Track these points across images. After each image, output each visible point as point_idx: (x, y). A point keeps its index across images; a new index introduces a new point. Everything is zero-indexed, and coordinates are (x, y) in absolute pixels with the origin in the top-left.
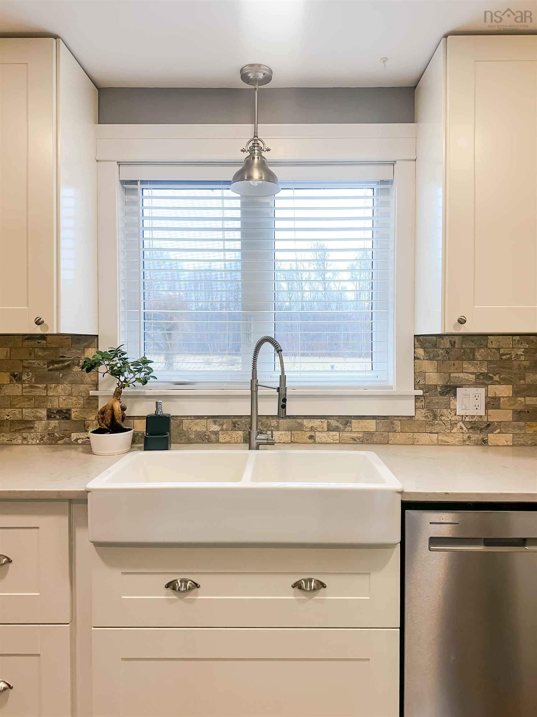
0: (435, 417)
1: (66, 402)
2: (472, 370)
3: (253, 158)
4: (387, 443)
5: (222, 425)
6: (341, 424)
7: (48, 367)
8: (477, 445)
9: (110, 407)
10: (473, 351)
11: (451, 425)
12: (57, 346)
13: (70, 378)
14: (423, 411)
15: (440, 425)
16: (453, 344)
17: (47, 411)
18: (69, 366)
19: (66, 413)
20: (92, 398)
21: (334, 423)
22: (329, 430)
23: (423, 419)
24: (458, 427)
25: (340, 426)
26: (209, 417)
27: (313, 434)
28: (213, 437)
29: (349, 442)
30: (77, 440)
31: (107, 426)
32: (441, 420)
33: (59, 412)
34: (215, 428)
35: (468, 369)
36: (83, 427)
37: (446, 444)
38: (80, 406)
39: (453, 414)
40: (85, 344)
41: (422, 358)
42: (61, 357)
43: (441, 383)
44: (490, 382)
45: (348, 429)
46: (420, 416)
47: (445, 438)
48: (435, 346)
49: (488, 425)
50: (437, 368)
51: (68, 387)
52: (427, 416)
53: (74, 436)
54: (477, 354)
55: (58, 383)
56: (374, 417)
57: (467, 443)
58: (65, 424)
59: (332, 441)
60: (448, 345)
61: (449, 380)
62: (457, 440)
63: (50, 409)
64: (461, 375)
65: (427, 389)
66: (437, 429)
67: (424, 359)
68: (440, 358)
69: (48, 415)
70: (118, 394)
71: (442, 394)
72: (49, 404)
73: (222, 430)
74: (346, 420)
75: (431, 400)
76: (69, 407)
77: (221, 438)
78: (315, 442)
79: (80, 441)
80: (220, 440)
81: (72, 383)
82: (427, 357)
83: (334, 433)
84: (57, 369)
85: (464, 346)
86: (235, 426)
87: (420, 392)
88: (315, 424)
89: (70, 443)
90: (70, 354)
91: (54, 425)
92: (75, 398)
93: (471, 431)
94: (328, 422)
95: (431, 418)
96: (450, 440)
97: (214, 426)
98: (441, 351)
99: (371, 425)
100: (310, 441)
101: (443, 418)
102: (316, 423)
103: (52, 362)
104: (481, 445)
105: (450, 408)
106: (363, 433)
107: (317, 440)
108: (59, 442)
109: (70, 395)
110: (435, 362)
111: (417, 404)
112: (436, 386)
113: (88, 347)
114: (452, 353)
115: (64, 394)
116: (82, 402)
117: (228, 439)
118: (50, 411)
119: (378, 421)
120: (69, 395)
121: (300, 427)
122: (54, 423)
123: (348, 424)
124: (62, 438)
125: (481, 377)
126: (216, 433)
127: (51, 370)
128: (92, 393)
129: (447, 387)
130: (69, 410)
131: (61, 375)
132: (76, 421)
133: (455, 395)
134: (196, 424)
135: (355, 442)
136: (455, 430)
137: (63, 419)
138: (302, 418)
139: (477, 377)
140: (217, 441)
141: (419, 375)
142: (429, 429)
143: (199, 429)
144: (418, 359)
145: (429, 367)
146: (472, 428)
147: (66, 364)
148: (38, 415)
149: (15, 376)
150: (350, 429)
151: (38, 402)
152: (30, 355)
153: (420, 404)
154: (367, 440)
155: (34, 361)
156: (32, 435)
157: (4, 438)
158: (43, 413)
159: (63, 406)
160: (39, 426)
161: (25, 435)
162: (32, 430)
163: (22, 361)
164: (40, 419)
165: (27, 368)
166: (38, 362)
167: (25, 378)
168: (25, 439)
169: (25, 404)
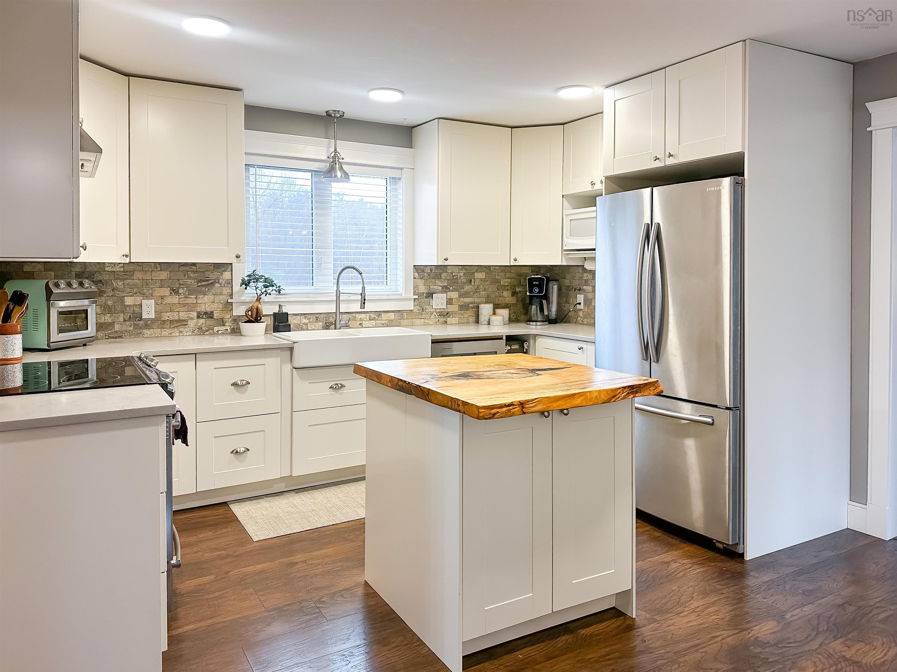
0: (423, 310)
1: (210, 307)
2: (440, 284)
3: (335, 164)
4: (400, 325)
5: (310, 319)
6: (376, 316)
7: (197, 284)
8: (442, 324)
10: (440, 274)
11: (430, 314)
12: (204, 270)
13: (213, 291)
14: (417, 307)
15: (425, 314)
16: (431, 270)
18: (212, 283)
19: (210, 314)
21: (373, 316)
22: (370, 320)
23: (417, 311)
24: (434, 315)
25: (376, 317)
26: (302, 314)
27: (361, 323)
28: (304, 327)
29: (380, 326)
30: (218, 331)
32: (425, 311)
33: (206, 313)
34: (306, 321)
35: (438, 284)
36: (222, 323)
37: (428, 324)
38: (220, 309)
39: (431, 308)
40: (223, 269)
42: (207, 277)
43: (426, 292)
44: (448, 291)
47: (427, 321)
48: (423, 271)
49: (447, 313)
50: (424, 283)
51: (212, 297)
52: (419, 310)
53: (216, 329)
54: (442, 276)
55: (205, 294)
56: (393, 311)
57: (438, 323)
58: (210, 322)
59: (371, 326)
60: (429, 271)
61: (430, 290)
62: (433, 322)
63: (198, 312)
64: (435, 287)
65: (420, 295)
66: (424, 316)
67: (418, 279)
68: (425, 278)
69: (197, 316)
71: (426, 297)
72: (198, 308)
73: (310, 322)
74: (379, 313)
75: (421, 301)
76: (212, 310)
78: (362, 327)
79: (220, 332)
80: (309, 328)
81: (214, 295)
82: (420, 278)
83: (373, 321)
84: (204, 286)
85: (436, 272)
86: (317, 320)
87: (417, 297)
88: (363, 316)
89: (213, 334)
90: (213, 276)
91: (202, 322)
92: (216, 304)
93: (439, 316)
94: (369, 315)
95: (421, 311)
96: (430, 322)
98: (426, 274)
99: (392, 316)
100: (360, 326)
101: (427, 310)
103: (201, 281)
104: (444, 324)
105: (430, 305)
106: (387, 321)
107: (364, 326)
108: (206, 333)
109: (214, 302)
110: (423, 280)
111: (414, 303)
112: (423, 293)
113: (225, 271)
114: (431, 275)
115: (209, 302)
116: (221, 307)
117: (313, 327)
118: (198, 313)
119: (395, 313)
120: (212, 302)
121: (355, 319)
122: (202, 321)
123: (380, 316)
124: (208, 331)
125: (444, 288)
126: (306, 324)
127: (200, 286)
128: (230, 301)
129: (429, 293)
130: (212, 312)
131: (207, 289)
132: (217, 319)
133: (432, 298)
134: (294, 319)
135: (383, 326)
136: (432, 317)
137: (208, 318)
138: (355, 313)
139: (442, 288)
140: (307, 329)
141: (416, 287)
142: (420, 317)
143: (296, 322)
144: (415, 278)
145: (420, 282)
146: (440, 315)
147: (210, 282)
148: (191, 316)
149: (174, 291)
150: (380, 318)
151: (190, 307)
152: (185, 276)
153: (416, 303)
154: (390, 324)
155: (187, 280)
156: (186, 329)
157: (166, 332)
158: (195, 314)
159: (208, 310)
160: (192, 324)
161: (181, 330)
162: (187, 326)
163: (179, 280)
164: (192, 319)
165: (183, 285)
166: (190, 281)
167: (181, 291)
168: (181, 332)
169: (182, 309)
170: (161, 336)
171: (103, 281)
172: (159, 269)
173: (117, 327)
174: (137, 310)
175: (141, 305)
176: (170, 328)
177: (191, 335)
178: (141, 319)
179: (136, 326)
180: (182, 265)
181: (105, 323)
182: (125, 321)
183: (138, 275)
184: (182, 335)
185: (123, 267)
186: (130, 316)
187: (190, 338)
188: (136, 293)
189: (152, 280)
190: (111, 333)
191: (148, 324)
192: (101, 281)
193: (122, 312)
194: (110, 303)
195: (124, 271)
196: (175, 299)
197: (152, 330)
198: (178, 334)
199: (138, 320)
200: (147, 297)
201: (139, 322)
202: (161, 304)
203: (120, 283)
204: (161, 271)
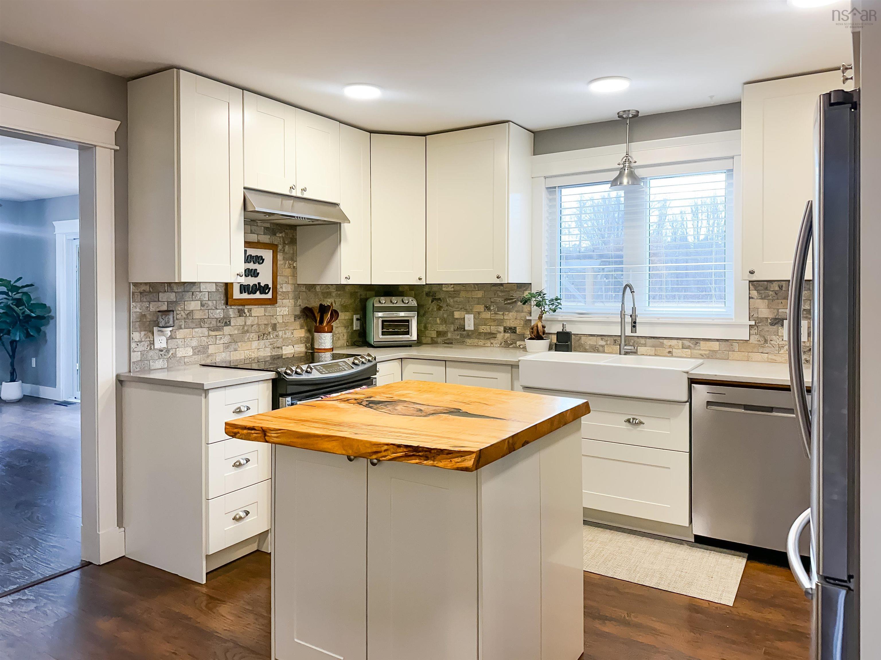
0: (766, 341)
1: (514, 323)
3: (625, 170)
4: (728, 359)
5: (607, 341)
7: (504, 302)
9: (536, 325)
11: (779, 347)
12: (509, 290)
13: (516, 309)
14: (757, 337)
15: (770, 347)
16: (781, 287)
17: (504, 328)
18: (515, 302)
19: (514, 329)
20: (528, 321)
21: (687, 343)
22: (683, 348)
23: (757, 342)
24: (785, 349)
25: (692, 345)
26: (598, 336)
27: (671, 351)
28: (601, 349)
29: (698, 357)
30: (520, 346)
31: (534, 336)
32: (770, 344)
33: (510, 328)
34: (602, 343)
36: (523, 336)
37: (774, 361)
38: (521, 325)
39: (781, 339)
40: (524, 289)
41: (755, 298)
42: (511, 296)
43: (771, 316)
45: (697, 348)
46: (754, 339)
47: (774, 357)
48: (766, 289)
50: (768, 305)
51: (515, 314)
52: (759, 340)
53: (518, 343)
55: (509, 311)
56: (718, 340)
58: (513, 336)
59: (685, 356)
60: (777, 288)
61: (778, 314)
62: (783, 359)
64: (787, 311)
65: (760, 320)
66: (768, 350)
67: (757, 299)
68: (770, 297)
69: (504, 330)
70: (540, 318)
71: (772, 324)
72: (505, 324)
73: (607, 344)
74: (696, 341)
75: (763, 329)
76: (515, 326)
77: (606, 349)
78: (672, 356)
79: (521, 347)
80: (606, 351)
81: (517, 311)
82: (760, 297)
83: (687, 350)
84: (509, 304)
86: (615, 342)
87: (753, 323)
89: (516, 347)
90: (517, 295)
92: (519, 321)
94: (682, 342)
95: (763, 342)
96: (778, 358)
97: (601, 342)
98: (771, 293)
99: (716, 346)
100: (667, 355)
101: (772, 342)
102: (673, 343)
103: (506, 299)
105: (778, 335)
106: (709, 351)
107: (674, 354)
108: (510, 346)
109: (516, 319)
110: (766, 301)
111: (751, 331)
112: (767, 318)
113: (526, 290)
114: (780, 294)
115: (512, 318)
116: (522, 323)
117: (611, 351)
118: (505, 328)
119: (720, 343)
121: (661, 345)
122: (507, 335)
123: (698, 344)
124: (511, 344)
126: (603, 346)
127: (506, 304)
128: (528, 318)
129: (776, 319)
130: (515, 328)
131: (511, 307)
132: (519, 334)
133: (782, 325)
134: (590, 340)
135: (703, 357)
136: (782, 352)
137: (512, 333)
138: (663, 338)
140: (604, 352)
141: (752, 310)
142: (760, 351)
143: (592, 343)
144: (752, 298)
145: (761, 304)
147: (514, 300)
148: (499, 330)
149: (487, 307)
150: (699, 348)
151: (500, 322)
152: (495, 295)
153: (753, 331)
154: (712, 355)
155: (497, 299)
156: (496, 341)
157: (481, 343)
158: (501, 329)
159: (512, 325)
160: (500, 336)
161: (492, 341)
162: (496, 339)
163: (490, 298)
164: (500, 332)
165: (493, 302)
166: (499, 299)
167: (492, 308)
168: (492, 343)
169: (492, 323)
170: (478, 346)
171: (441, 299)
172: (477, 289)
173: (449, 335)
174: (462, 322)
175: (464, 318)
176: (484, 339)
177: (499, 347)
178: (464, 330)
179: (461, 335)
180: (493, 286)
181: (443, 331)
182: (454, 330)
183: (463, 294)
184: (492, 346)
185: (453, 287)
186: (458, 327)
187: (498, 349)
188: (461, 309)
189: (472, 298)
190: (446, 340)
191: (469, 335)
192: (440, 299)
193: (453, 323)
194: (445, 316)
195: (454, 291)
196: (487, 315)
197: (472, 340)
198: (489, 345)
199: (463, 331)
200: (468, 313)
201: (464, 332)
202: (478, 318)
203: (452, 300)
204: (478, 290)
